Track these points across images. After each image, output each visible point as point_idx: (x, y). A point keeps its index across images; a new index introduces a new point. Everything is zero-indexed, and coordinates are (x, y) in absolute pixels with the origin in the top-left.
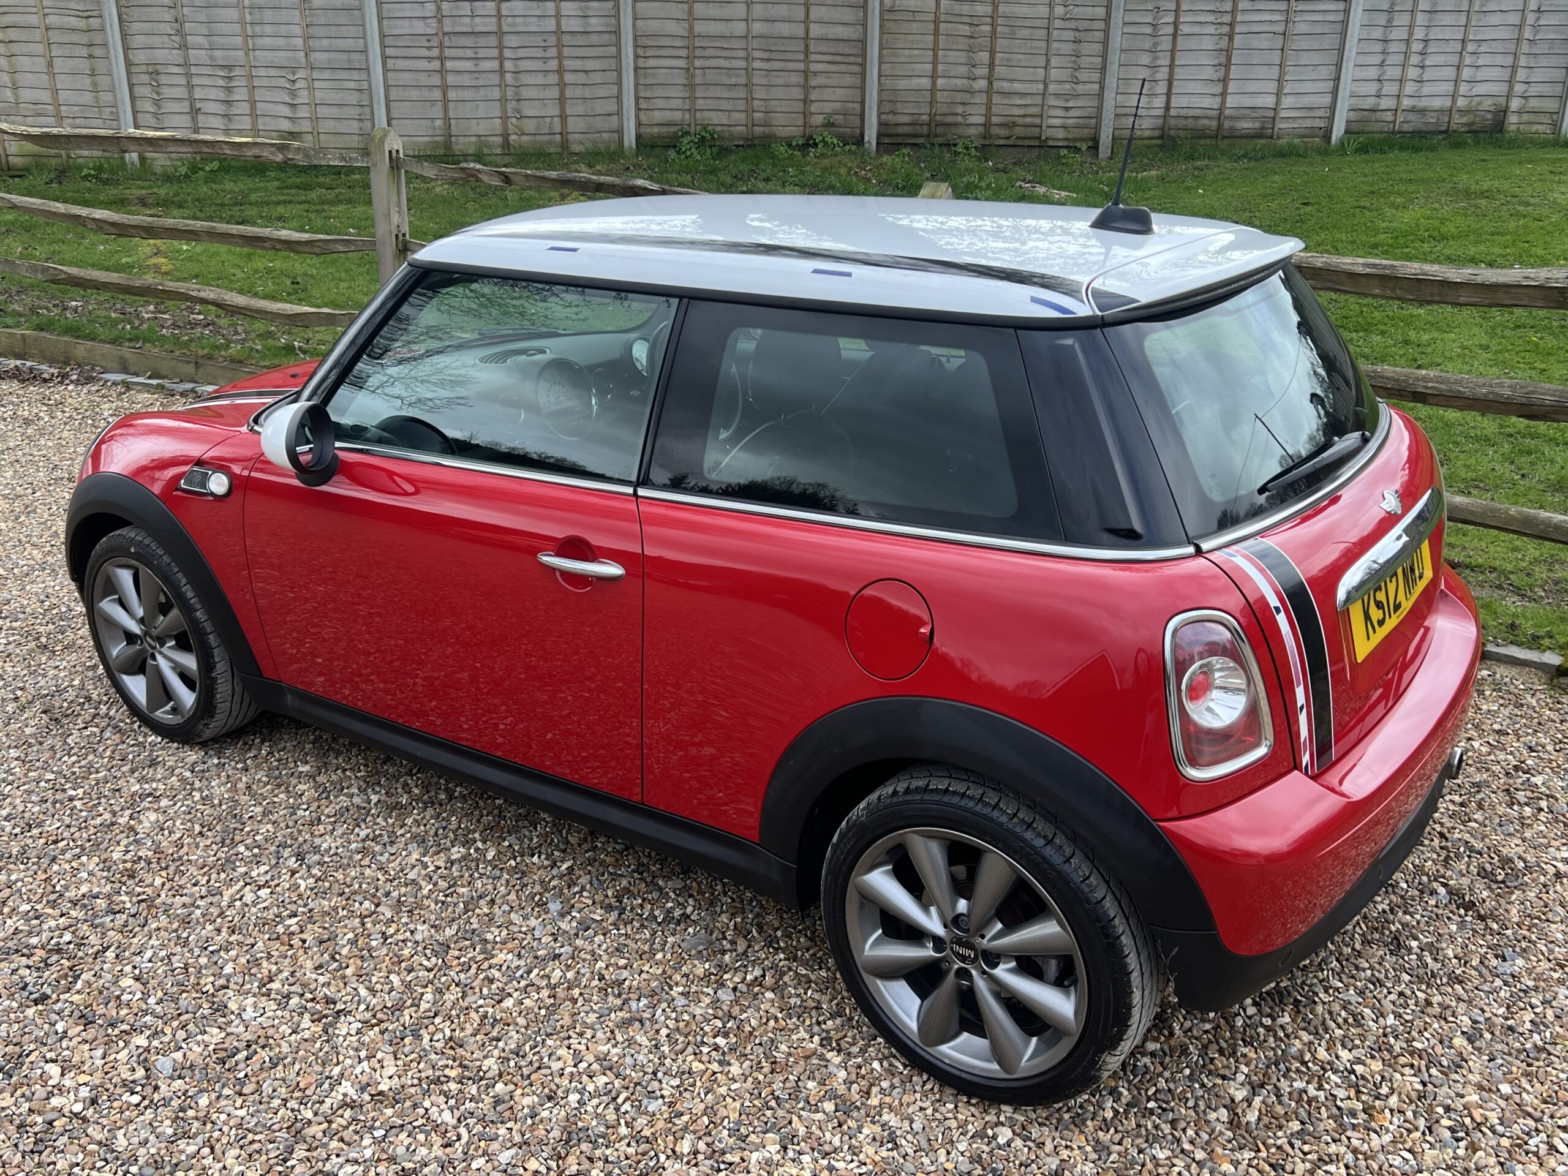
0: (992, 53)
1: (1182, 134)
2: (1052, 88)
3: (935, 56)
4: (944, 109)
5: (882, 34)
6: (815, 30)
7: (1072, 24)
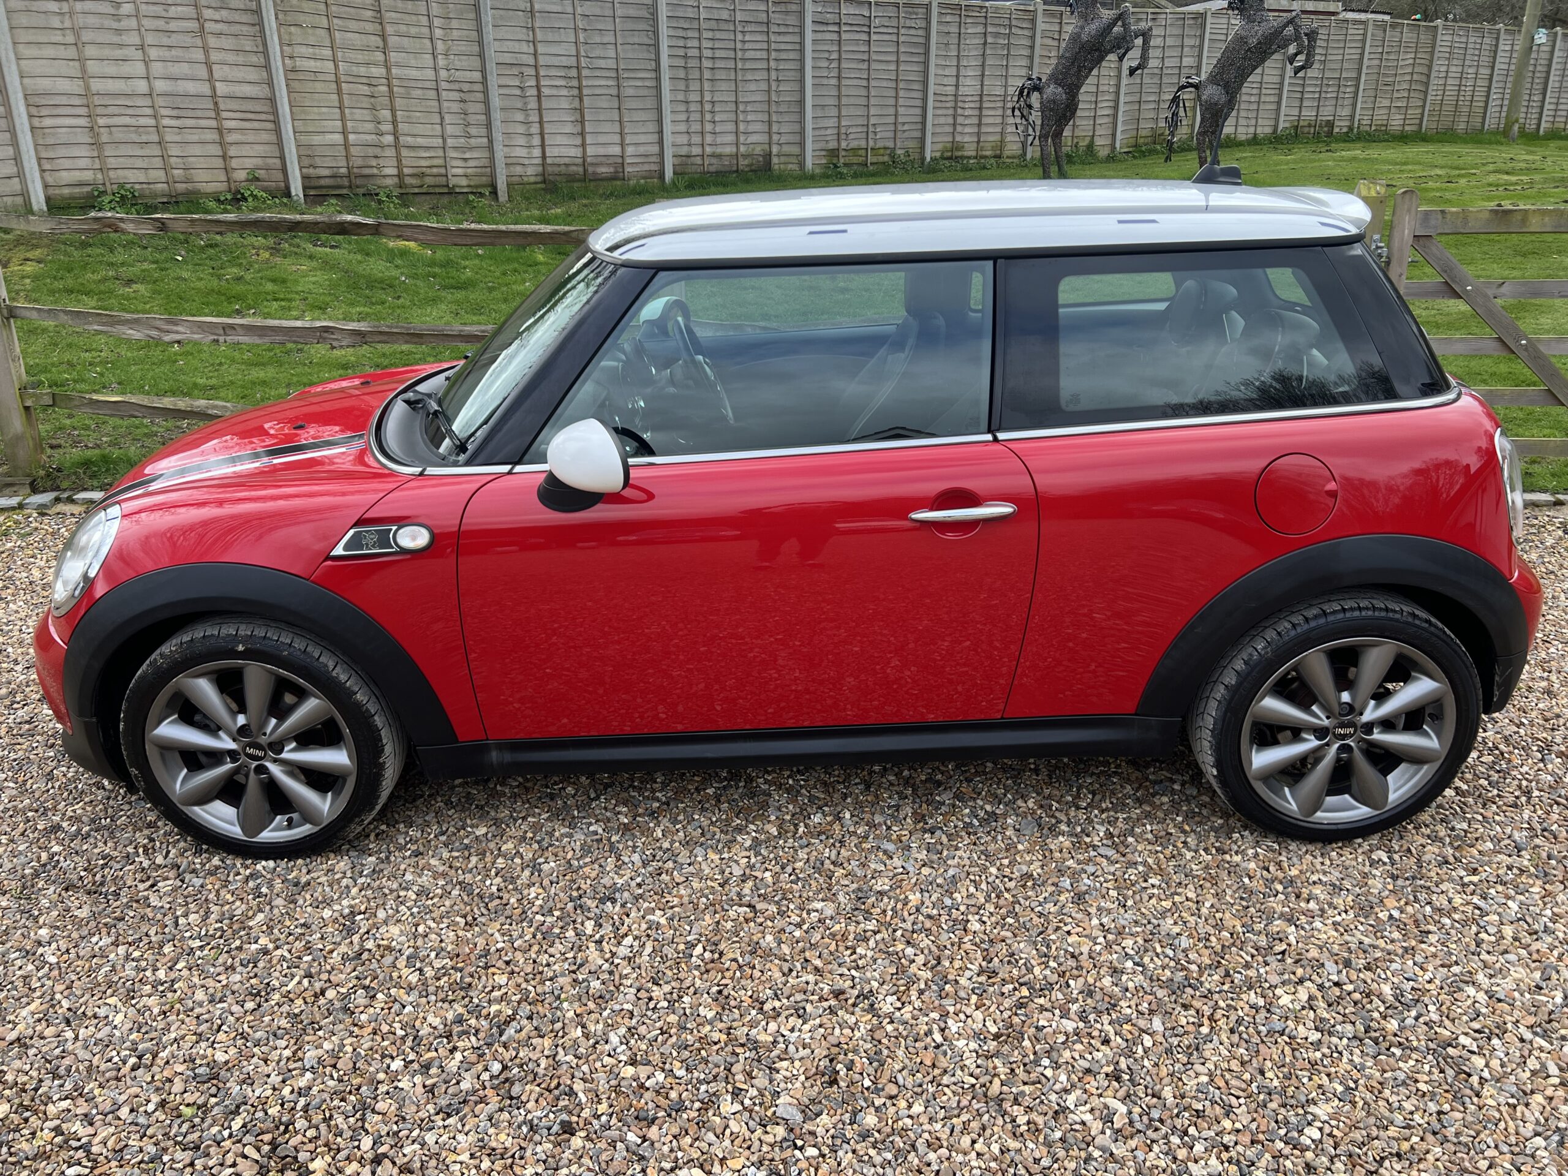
0: (393, 111)
1: (558, 178)
2: (450, 142)
3: (342, 113)
4: (359, 162)
5: (289, 92)
6: (221, 88)
7: (456, 86)
